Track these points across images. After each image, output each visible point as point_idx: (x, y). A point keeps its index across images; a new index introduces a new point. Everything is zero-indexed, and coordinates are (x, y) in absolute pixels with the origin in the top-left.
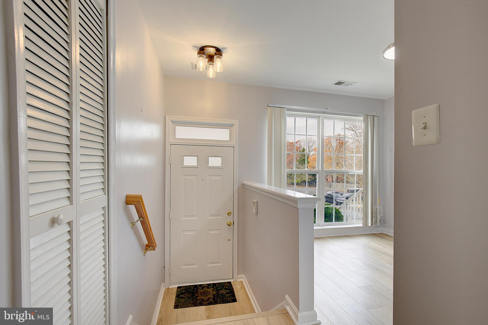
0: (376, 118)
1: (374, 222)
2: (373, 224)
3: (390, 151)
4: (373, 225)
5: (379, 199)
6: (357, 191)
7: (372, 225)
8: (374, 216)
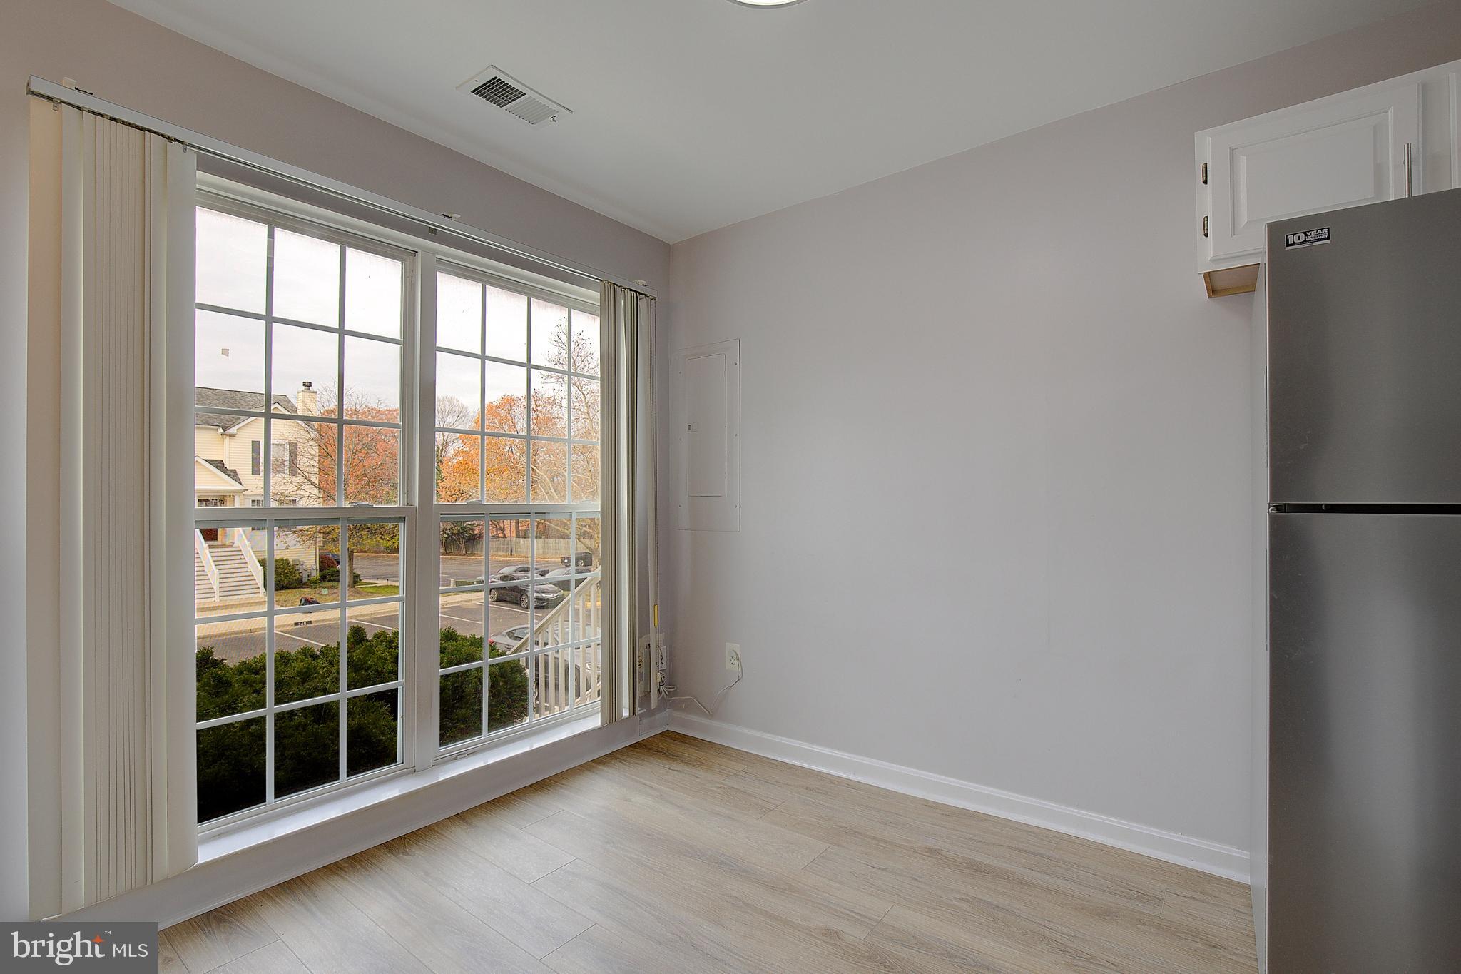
0: (643, 304)
1: (642, 698)
2: (637, 705)
3: (689, 429)
4: (638, 708)
5: (656, 607)
6: (578, 582)
7: (634, 713)
8: (641, 674)
